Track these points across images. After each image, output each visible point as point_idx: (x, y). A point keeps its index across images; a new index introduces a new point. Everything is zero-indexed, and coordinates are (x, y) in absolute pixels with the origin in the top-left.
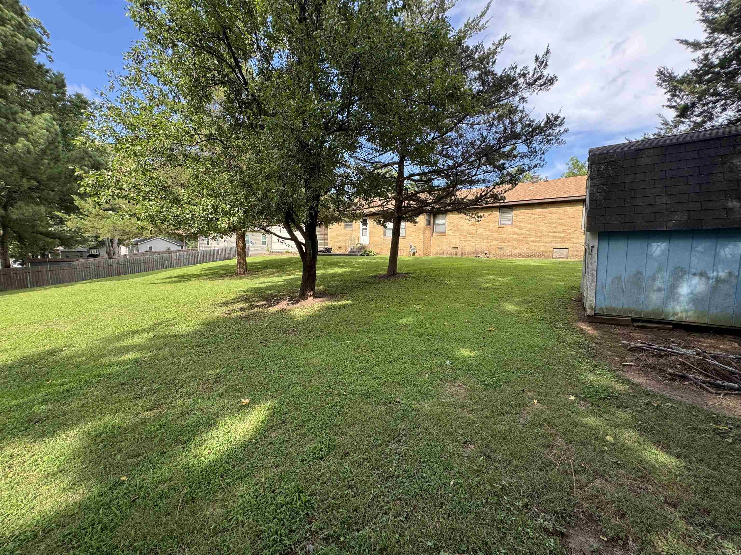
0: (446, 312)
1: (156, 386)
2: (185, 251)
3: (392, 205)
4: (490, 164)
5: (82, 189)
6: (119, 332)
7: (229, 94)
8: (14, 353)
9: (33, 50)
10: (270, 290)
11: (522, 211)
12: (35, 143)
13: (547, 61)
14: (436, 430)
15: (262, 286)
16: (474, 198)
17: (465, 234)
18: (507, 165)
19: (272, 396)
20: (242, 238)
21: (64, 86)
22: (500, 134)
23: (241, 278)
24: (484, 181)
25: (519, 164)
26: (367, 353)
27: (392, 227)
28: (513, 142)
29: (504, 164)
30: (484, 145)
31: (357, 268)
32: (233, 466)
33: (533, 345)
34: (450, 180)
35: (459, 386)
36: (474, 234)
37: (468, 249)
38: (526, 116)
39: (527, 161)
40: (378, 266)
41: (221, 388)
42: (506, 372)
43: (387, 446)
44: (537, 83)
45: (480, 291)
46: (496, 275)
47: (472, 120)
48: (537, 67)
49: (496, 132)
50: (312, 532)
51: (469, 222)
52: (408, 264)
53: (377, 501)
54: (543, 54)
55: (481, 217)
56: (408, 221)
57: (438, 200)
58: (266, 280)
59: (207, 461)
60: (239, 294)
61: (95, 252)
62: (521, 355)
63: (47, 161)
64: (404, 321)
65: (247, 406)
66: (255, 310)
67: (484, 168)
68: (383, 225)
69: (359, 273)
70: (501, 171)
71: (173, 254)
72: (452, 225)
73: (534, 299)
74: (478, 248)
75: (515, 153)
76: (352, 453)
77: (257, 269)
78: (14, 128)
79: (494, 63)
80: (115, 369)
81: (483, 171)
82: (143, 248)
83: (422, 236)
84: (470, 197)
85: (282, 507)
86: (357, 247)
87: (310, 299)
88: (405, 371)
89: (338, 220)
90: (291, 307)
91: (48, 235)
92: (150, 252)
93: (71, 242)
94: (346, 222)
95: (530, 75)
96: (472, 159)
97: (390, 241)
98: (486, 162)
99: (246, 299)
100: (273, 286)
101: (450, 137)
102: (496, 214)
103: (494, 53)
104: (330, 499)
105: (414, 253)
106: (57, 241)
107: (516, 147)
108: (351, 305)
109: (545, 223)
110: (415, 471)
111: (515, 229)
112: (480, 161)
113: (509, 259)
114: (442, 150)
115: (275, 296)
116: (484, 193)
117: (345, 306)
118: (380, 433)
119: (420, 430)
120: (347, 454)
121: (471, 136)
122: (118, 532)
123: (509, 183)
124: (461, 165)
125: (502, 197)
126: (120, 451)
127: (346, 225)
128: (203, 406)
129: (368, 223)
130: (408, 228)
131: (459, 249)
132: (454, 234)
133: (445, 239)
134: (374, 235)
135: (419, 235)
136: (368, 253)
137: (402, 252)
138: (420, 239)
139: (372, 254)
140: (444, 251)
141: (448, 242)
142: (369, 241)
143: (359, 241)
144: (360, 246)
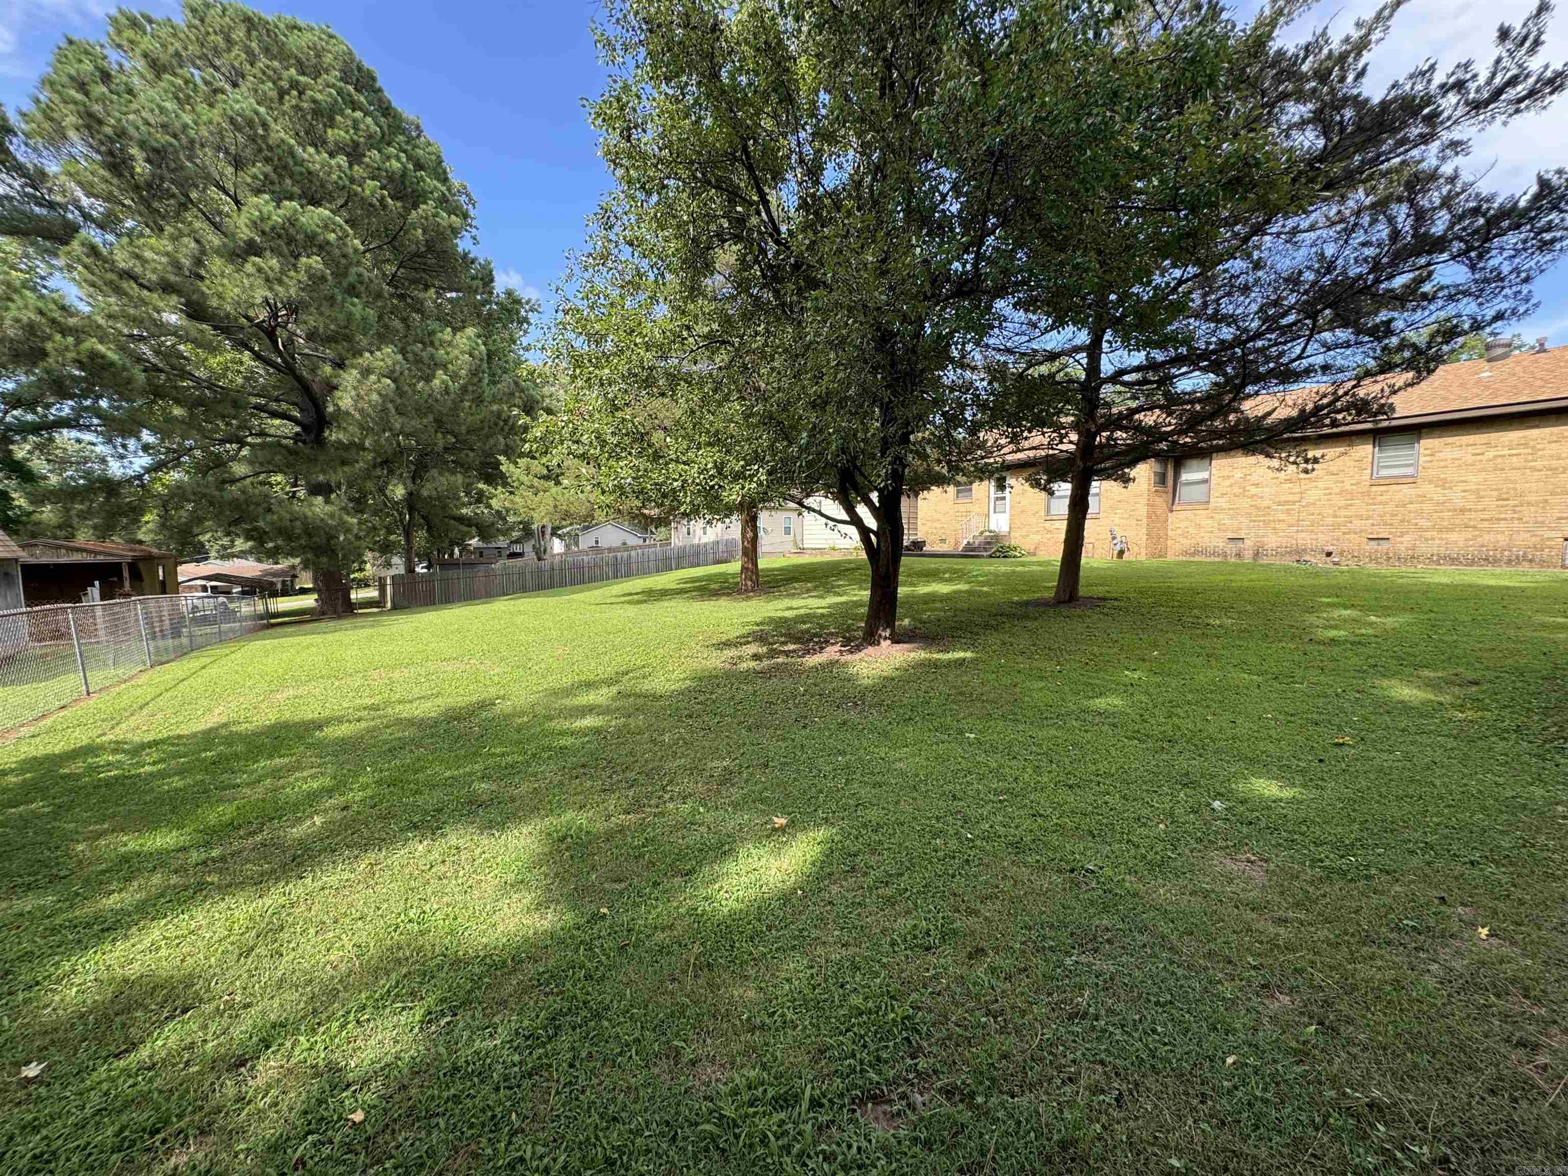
0: (1212, 692)
1: (632, 775)
2: (649, 546)
3: (1071, 442)
4: (1345, 326)
5: (527, 445)
6: (567, 681)
7: (745, 255)
8: (439, 701)
9: (455, 231)
10: (804, 623)
11: (1450, 440)
12: (454, 377)
13: (1540, 33)
14: (1187, 947)
15: (789, 614)
16: (1294, 413)
17: (1266, 503)
18: (1399, 324)
19: (826, 820)
20: (751, 522)
21: (492, 280)
22: (1379, 245)
23: (748, 598)
24: (1325, 368)
25: (1442, 314)
26: (1014, 762)
27: (1069, 493)
28: (1423, 261)
29: (1390, 321)
30: (1326, 280)
31: (983, 584)
32: (769, 928)
33: (1480, 792)
34: (1225, 374)
35: (1248, 861)
36: (1294, 503)
37: (1272, 541)
38: (1463, 191)
39: (1468, 307)
40: (1031, 581)
41: (736, 794)
42: (1387, 847)
43: (1068, 954)
44: (1503, 97)
45: (1309, 648)
46: (1362, 608)
47: (1291, 223)
48: (1504, 54)
49: (1364, 244)
50: (918, 1074)
51: (1278, 474)
52: (1103, 578)
53: (1051, 1053)
54: (1526, 15)
55: (1316, 460)
56: (1108, 477)
57: (1191, 423)
58: (795, 603)
59: (726, 910)
60: (745, 631)
61: (517, 548)
62: (1439, 814)
63: (467, 404)
64: (1100, 703)
65: (783, 830)
66: (780, 660)
67: (1327, 336)
68: (1045, 489)
69: (987, 594)
70: (1379, 340)
71: (633, 553)
72: (1227, 483)
73: (1489, 675)
74: (1304, 539)
75: (1427, 288)
76: (991, 954)
77: (777, 581)
78: (432, 357)
79: (1361, 74)
80: (567, 741)
81: (1324, 344)
82: (586, 541)
83: (1143, 511)
84: (1283, 413)
85: (861, 1014)
86: (981, 539)
87: (885, 644)
88: (1105, 810)
89: (940, 481)
90: (848, 657)
91: (461, 519)
92: (596, 548)
93: (493, 530)
94: (958, 484)
95: (1482, 80)
96: (1291, 318)
97: (1064, 525)
98: (1332, 321)
99: (761, 638)
100: (808, 615)
101: (1226, 271)
102: (1365, 450)
103: (1361, 46)
104: (951, 1025)
105: (1121, 553)
106: (474, 530)
107: (1430, 274)
108: (973, 660)
109: (1534, 469)
110: (1137, 1017)
111: (1427, 488)
112: (1315, 321)
113: (1403, 568)
114: (1205, 305)
115: (815, 635)
116: (1325, 401)
117: (961, 662)
118: (1052, 927)
119: (1145, 938)
120: (980, 952)
121: (1288, 262)
122: (608, 986)
123: (1406, 370)
124: (1258, 335)
125: (1383, 405)
126: (593, 868)
127: (958, 492)
128: (709, 818)
129: (1008, 484)
130: (1108, 495)
131: (1246, 541)
132: (1233, 506)
133: (1208, 518)
134: (1022, 511)
135: (1134, 510)
136: (1008, 551)
137: (1090, 548)
138: (1137, 518)
139: (1017, 554)
140: (1202, 547)
141: (1216, 525)
142: (1010, 524)
143: (987, 524)
144: (989, 536)
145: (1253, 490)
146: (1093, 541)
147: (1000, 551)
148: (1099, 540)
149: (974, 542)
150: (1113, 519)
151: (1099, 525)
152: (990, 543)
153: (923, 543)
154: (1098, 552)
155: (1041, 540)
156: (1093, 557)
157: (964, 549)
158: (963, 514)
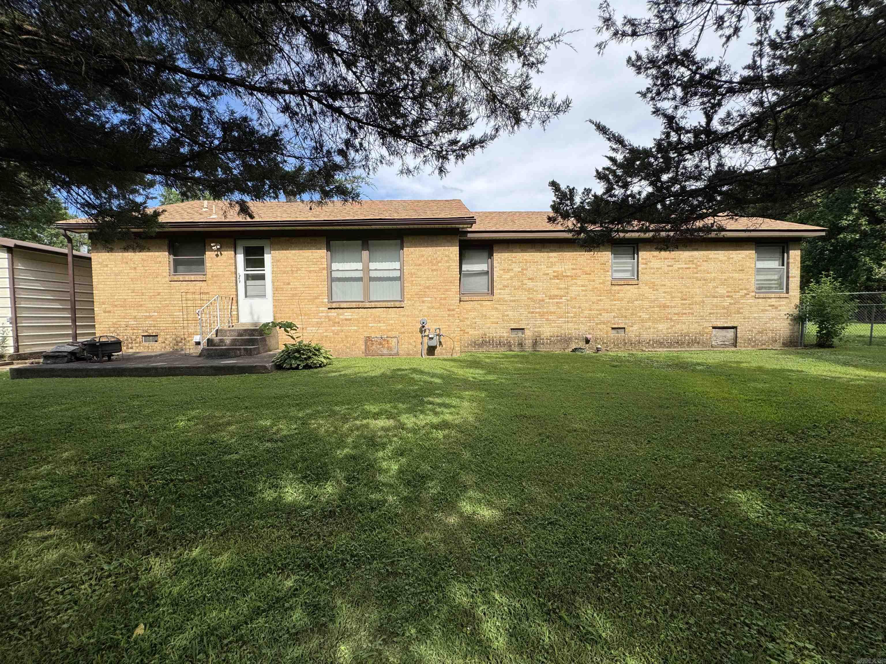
11: (655, 253)
17: (540, 297)
36: (561, 297)
37: (547, 331)
51: (547, 271)
72: (508, 275)
74: (570, 329)
83: (455, 299)
86: (233, 335)
105: (432, 348)
109: (697, 280)
111: (644, 289)
113: (634, 351)
127: (177, 264)
129: (268, 258)
130: (413, 279)
131: (526, 331)
132: (514, 298)
133: (493, 309)
134: (294, 295)
135: (445, 299)
136: (310, 357)
137: (393, 343)
138: (449, 307)
139: (323, 360)
140: (489, 337)
141: (500, 316)
142: (275, 313)
143: (234, 313)
144: (246, 330)
145: (530, 284)
146: (397, 334)
147: (296, 358)
148: (404, 333)
149: (222, 341)
150: (420, 308)
151: (404, 316)
152: (252, 342)
153: (117, 345)
154: (404, 348)
155: (325, 334)
156: (397, 354)
157: (205, 353)
158: (190, 296)
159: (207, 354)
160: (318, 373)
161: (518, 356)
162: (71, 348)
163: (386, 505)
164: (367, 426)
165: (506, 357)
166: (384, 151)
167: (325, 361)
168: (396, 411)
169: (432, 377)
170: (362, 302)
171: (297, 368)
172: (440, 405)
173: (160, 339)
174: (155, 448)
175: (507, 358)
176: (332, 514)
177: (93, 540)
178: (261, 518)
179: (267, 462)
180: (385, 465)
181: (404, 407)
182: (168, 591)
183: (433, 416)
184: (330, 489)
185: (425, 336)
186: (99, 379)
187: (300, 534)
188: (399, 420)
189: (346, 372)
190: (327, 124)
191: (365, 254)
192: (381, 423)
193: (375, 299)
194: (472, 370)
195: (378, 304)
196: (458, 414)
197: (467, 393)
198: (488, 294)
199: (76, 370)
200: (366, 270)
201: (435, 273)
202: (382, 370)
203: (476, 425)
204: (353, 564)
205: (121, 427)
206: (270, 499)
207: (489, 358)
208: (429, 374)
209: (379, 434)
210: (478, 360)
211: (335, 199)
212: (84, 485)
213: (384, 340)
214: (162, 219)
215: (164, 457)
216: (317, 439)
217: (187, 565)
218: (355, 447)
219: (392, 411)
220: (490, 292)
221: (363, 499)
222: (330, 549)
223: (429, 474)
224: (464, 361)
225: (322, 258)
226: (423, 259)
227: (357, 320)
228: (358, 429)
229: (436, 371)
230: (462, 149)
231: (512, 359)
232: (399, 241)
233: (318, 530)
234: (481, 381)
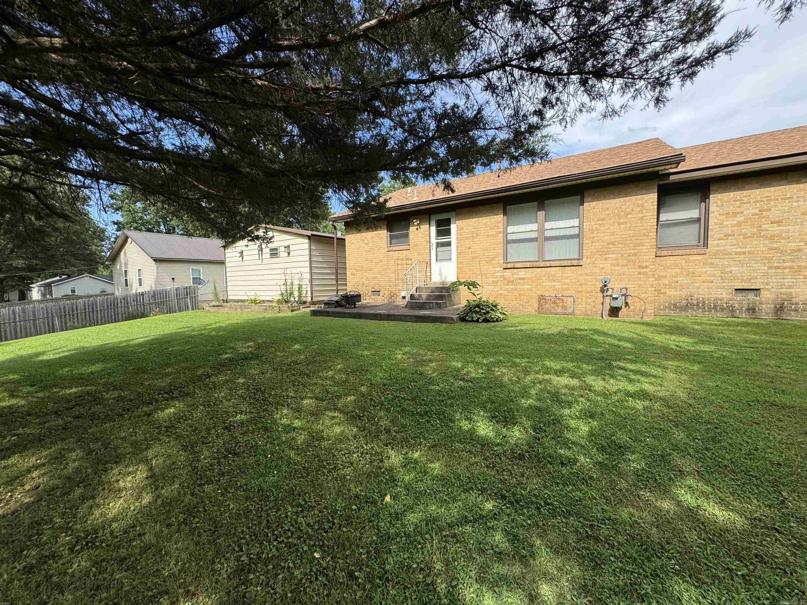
37: (804, 293)
72: (735, 221)
82: (60, 291)
83: (649, 255)
86: (428, 292)
94: (389, 229)
105: (616, 310)
127: (392, 238)
129: (453, 227)
130: (594, 235)
131: (763, 293)
132: (743, 250)
133: (704, 264)
134: (474, 258)
135: (635, 255)
136: (488, 312)
137: (569, 303)
138: (640, 264)
139: (499, 315)
140: (698, 299)
141: (718, 273)
142: (458, 274)
143: (428, 274)
144: (436, 288)
145: (775, 229)
146: (572, 293)
147: (477, 312)
148: (581, 292)
149: (420, 296)
150: (601, 266)
151: (581, 275)
152: (441, 297)
153: (358, 297)
154: (581, 308)
155: (500, 292)
156: (573, 314)
157: (409, 305)
158: (400, 262)
159: (411, 306)
160: (495, 326)
161: (749, 324)
162: (336, 299)
163: (578, 464)
164: (549, 381)
165: (728, 324)
166: (585, 99)
167: (501, 316)
168: (580, 371)
169: (620, 340)
170: (537, 261)
171: (477, 321)
172: (636, 372)
173: (381, 294)
174: (386, 371)
175: (729, 326)
176: (521, 457)
177: (357, 426)
178: (460, 442)
179: (462, 397)
180: (573, 423)
181: (590, 368)
182: (402, 477)
183: (626, 383)
184: (517, 433)
185: (607, 296)
186: (351, 319)
187: (494, 467)
188: (585, 381)
189: (522, 328)
190: (526, 88)
191: (541, 214)
192: (564, 380)
193: (550, 259)
194: (673, 337)
195: (553, 264)
196: (661, 385)
197: (671, 363)
198: (698, 246)
199: (339, 313)
200: (542, 230)
201: (622, 226)
202: (559, 329)
203: (690, 402)
204: (548, 511)
205: (366, 353)
206: (466, 429)
207: (700, 324)
208: (615, 336)
209: (563, 391)
210: (681, 325)
211: (523, 162)
212: (349, 388)
213: (559, 299)
214: (389, 205)
215: (391, 379)
216: (502, 386)
217: (412, 462)
218: (539, 400)
219: (576, 370)
220: (702, 243)
221: (551, 451)
222: (525, 489)
223: (628, 445)
224: (662, 326)
225: (499, 222)
226: (607, 212)
227: (530, 279)
228: (540, 383)
229: (624, 335)
230: (693, 66)
231: (739, 328)
232: (578, 197)
233: (510, 467)
234: (689, 351)
